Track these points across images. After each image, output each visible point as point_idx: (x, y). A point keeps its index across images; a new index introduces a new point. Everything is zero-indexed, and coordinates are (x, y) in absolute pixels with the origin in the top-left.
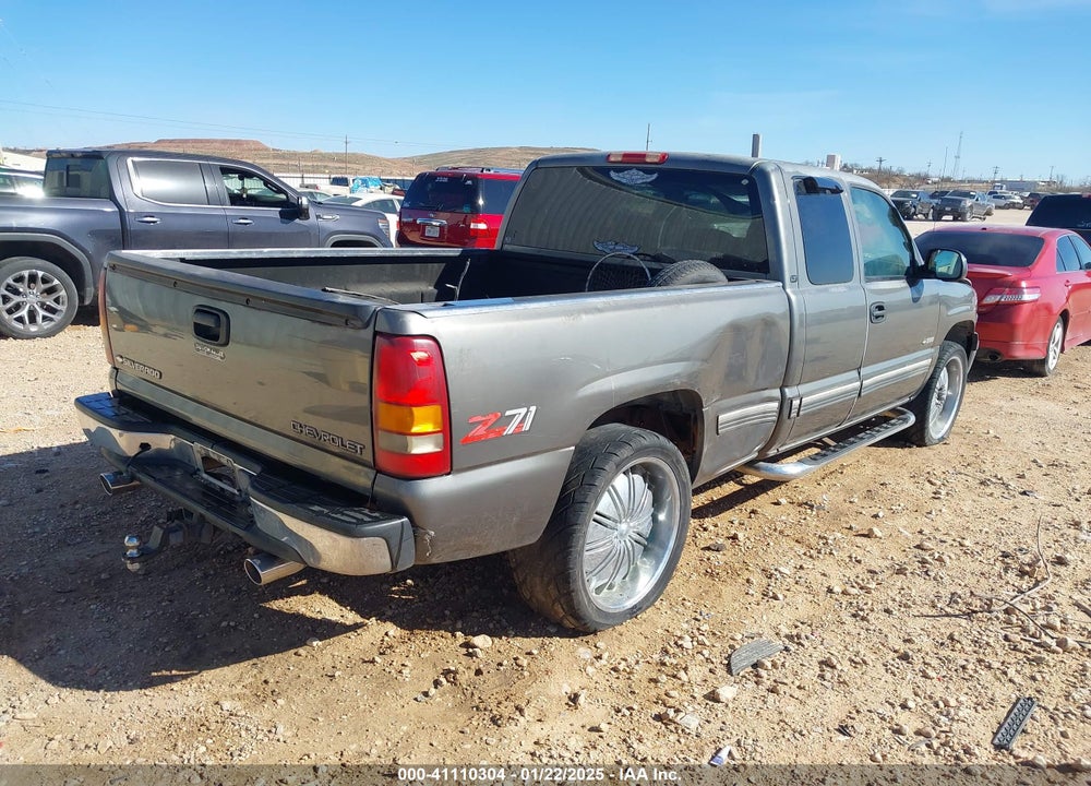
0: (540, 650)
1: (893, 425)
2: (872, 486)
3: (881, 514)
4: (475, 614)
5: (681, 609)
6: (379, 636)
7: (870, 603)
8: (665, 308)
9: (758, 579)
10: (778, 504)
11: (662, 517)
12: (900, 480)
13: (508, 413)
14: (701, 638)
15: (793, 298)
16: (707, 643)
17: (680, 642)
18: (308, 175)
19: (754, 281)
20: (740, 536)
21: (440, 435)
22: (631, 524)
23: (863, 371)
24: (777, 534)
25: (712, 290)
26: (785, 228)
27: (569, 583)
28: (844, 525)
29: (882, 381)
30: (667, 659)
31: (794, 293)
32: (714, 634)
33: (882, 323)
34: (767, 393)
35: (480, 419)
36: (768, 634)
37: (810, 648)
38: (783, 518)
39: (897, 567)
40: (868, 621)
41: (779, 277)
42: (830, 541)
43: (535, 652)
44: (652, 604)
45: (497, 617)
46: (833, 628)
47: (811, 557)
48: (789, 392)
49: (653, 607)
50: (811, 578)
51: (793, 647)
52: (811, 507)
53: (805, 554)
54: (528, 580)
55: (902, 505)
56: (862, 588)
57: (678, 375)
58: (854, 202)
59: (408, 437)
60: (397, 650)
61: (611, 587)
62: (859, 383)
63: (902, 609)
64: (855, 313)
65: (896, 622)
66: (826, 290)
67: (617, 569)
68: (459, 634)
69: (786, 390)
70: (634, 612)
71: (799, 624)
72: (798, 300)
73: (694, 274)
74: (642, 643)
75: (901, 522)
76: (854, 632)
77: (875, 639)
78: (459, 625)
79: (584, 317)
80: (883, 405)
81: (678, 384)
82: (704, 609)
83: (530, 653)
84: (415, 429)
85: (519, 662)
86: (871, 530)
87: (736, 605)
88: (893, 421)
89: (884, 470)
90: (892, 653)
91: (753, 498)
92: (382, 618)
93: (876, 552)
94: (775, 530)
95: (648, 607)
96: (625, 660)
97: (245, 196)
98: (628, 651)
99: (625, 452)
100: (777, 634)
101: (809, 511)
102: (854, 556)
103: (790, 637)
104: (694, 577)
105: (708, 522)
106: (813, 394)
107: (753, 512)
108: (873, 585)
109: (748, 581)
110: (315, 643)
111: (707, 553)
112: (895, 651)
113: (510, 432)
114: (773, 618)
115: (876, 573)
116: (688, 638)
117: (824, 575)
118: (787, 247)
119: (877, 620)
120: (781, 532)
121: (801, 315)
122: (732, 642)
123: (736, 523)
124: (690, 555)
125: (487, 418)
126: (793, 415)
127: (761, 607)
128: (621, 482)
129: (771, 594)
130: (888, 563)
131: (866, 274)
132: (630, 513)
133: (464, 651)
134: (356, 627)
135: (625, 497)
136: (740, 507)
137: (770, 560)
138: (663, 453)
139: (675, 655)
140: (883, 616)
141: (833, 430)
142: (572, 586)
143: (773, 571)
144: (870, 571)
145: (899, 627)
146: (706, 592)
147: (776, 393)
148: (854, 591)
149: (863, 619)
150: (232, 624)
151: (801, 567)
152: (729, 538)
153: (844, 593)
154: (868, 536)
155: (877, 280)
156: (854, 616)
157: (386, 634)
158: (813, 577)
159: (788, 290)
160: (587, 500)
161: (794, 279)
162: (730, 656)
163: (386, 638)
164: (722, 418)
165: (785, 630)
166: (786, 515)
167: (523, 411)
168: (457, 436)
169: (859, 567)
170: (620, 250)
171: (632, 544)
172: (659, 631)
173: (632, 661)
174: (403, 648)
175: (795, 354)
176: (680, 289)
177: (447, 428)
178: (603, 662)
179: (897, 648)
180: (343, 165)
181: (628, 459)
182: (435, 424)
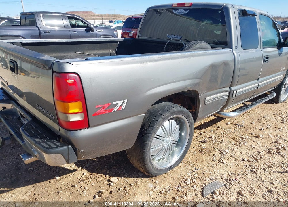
0: (134, 183)
1: (269, 97)
2: (260, 118)
3: (262, 129)
4: (115, 167)
5: (188, 167)
6: (80, 175)
7: (258, 166)
8: (184, 59)
9: (217, 154)
10: (227, 124)
11: (183, 134)
12: (269, 115)
13: (114, 103)
14: (194, 180)
15: (236, 54)
16: (196, 182)
17: (186, 181)
18: (104, 20)
19: (221, 48)
20: (213, 137)
21: (82, 114)
22: (171, 138)
23: (259, 80)
24: (226, 136)
25: (204, 52)
26: (234, 29)
27: (144, 162)
28: (249, 133)
29: (266, 83)
30: (180, 189)
31: (236, 53)
32: (199, 178)
33: (268, 63)
34: (224, 89)
35: (101, 106)
36: (219, 179)
37: (234, 186)
38: (229, 129)
39: (268, 150)
40: (257, 174)
41: (230, 47)
42: (244, 139)
43: (132, 184)
44: (178, 164)
45: (122, 169)
46: (243, 176)
47: (237, 145)
48: (233, 88)
49: (178, 166)
50: (236, 154)
51: (228, 185)
52: (238, 126)
53: (235, 144)
54: (131, 158)
55: (270, 125)
56: (255, 159)
57: (188, 85)
58: (260, 20)
59: (68, 115)
60: (84, 182)
61: (163, 159)
62: (257, 84)
63: (270, 169)
64: (258, 59)
65: (267, 175)
66: (248, 52)
67: (165, 153)
68: (107, 176)
69: (232, 88)
70: (171, 168)
71: (231, 174)
72: (237, 55)
73: (198, 46)
74: (172, 181)
75: (270, 132)
76: (251, 178)
77: (259, 182)
78: (108, 172)
79: (149, 63)
80: (266, 91)
81: (189, 88)
82: (196, 167)
83: (130, 185)
84: (70, 112)
85: (126, 189)
86: (259, 135)
87: (208, 165)
88: (268, 96)
89: (264, 112)
90: (265, 189)
91: (219, 122)
92: (83, 168)
93: (261, 144)
94: (225, 134)
95: (176, 166)
96: (164, 188)
97: (76, 25)
98: (166, 185)
99: (167, 114)
100: (222, 178)
101: (238, 127)
102: (252, 145)
103: (227, 180)
104: (195, 153)
105: (202, 131)
106: (241, 89)
107: (219, 127)
108: (259, 158)
109: (214, 155)
110: (57, 178)
111: (201, 144)
112: (267, 188)
113: (116, 110)
114: (221, 171)
115: (260, 152)
116: (189, 180)
117: (241, 153)
118: (234, 36)
119: (260, 173)
120: (227, 135)
121: (238, 60)
122: (205, 182)
123: (212, 131)
124: (194, 144)
125: (104, 105)
126: (234, 96)
127: (217, 166)
128: (166, 124)
129: (221, 161)
130: (265, 148)
131: (263, 46)
132: (170, 134)
133: (108, 183)
134: (74, 171)
135: (168, 129)
136: (214, 125)
137: (222, 146)
138: (182, 113)
139: (183, 187)
140: (262, 171)
141: (248, 100)
142: (145, 163)
143: (223, 151)
144: (258, 152)
145: (268, 177)
146: (198, 160)
147: (228, 89)
148: (251, 160)
149: (255, 173)
150: (32, 169)
151: (233, 150)
152: (209, 137)
153: (248, 161)
154: (258, 137)
155: (267, 48)
156: (252, 171)
157: (83, 174)
158: (237, 154)
159: (234, 52)
160: (151, 132)
161: (236, 48)
162: (203, 188)
163: (83, 176)
164: (207, 99)
165: (225, 177)
166: (229, 128)
167: (121, 102)
168: (90, 113)
169: (254, 150)
170: (176, 38)
171: (171, 145)
172: (179, 176)
173: (167, 189)
174: (87, 181)
175: (235, 75)
176: (192, 52)
177: (85, 110)
178: (157, 189)
179: (267, 186)
180: (114, 18)
181: (168, 116)
182: (80, 109)
